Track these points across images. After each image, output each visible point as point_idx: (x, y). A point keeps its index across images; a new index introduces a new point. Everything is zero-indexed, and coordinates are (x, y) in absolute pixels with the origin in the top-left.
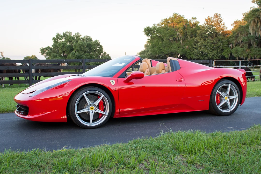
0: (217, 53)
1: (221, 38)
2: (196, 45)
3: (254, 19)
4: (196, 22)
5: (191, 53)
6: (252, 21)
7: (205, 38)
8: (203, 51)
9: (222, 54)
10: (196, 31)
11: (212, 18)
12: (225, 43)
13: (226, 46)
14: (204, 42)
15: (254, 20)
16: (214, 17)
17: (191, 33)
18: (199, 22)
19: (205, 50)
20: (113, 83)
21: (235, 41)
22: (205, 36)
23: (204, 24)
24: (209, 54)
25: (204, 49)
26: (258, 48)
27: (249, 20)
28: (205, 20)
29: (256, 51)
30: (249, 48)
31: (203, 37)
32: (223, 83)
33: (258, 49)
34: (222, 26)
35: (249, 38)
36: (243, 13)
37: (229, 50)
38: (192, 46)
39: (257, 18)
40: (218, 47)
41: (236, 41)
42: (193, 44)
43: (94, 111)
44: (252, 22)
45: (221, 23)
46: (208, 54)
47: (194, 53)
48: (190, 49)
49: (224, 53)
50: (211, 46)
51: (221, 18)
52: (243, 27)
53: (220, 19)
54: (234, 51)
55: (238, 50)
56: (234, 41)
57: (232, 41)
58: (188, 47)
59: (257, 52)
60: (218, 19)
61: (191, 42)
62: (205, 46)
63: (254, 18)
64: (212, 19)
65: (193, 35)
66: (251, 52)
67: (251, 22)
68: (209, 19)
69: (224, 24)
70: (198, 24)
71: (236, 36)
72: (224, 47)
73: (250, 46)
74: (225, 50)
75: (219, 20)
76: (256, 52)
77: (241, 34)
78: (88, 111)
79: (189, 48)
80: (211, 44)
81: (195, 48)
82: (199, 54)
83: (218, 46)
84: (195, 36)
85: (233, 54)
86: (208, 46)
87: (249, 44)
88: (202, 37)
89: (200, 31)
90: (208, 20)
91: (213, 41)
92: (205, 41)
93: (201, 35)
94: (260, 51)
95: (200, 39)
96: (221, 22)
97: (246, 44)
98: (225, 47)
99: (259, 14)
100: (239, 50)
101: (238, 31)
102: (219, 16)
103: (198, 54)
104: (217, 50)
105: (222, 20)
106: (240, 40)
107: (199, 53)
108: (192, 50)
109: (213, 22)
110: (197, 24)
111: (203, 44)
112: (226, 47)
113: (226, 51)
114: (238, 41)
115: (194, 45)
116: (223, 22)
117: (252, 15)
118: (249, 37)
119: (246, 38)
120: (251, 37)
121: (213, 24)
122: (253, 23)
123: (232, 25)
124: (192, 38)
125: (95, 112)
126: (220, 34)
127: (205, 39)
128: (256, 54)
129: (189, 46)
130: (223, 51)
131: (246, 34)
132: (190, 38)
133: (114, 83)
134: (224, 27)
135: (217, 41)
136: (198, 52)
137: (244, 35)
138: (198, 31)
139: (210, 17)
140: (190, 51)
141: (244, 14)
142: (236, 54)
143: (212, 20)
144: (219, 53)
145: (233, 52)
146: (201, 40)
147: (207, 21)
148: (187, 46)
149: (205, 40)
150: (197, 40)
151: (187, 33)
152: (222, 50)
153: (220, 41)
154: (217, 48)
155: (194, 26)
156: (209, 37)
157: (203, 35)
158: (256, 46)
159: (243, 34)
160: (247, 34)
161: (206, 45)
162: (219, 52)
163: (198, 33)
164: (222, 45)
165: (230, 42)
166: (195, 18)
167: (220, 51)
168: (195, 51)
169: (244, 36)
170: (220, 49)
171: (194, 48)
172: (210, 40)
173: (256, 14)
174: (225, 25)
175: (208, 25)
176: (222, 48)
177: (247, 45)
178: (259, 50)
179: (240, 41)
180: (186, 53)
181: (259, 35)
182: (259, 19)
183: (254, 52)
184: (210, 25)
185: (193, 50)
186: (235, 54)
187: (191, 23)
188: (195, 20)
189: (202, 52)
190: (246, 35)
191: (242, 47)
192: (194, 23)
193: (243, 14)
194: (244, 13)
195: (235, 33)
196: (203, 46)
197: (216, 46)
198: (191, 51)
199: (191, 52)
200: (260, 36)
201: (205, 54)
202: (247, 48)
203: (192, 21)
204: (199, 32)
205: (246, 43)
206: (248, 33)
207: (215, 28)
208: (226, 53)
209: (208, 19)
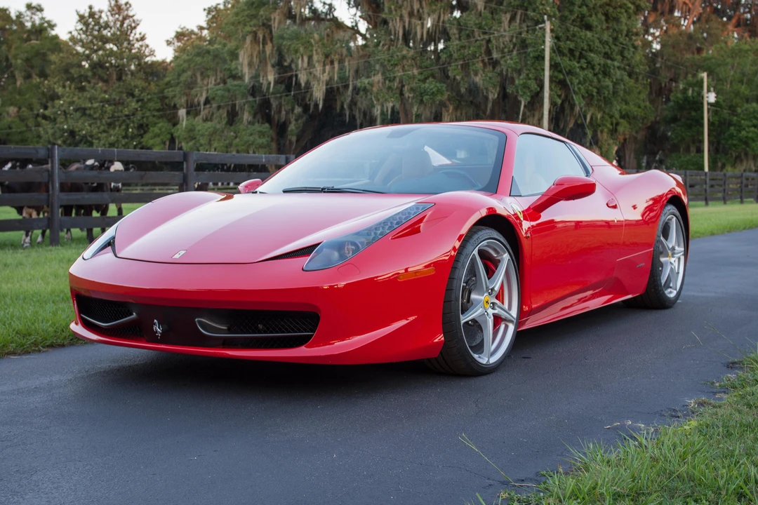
0: (125, 137)
1: (136, 87)
2: (46, 108)
3: (254, 29)
4: (43, 23)
5: (29, 135)
6: (247, 35)
7: (79, 82)
8: (77, 130)
9: (142, 140)
10: (44, 55)
11: (103, 15)
12: (151, 105)
13: (154, 116)
14: (79, 98)
15: (255, 34)
16: (109, 11)
17: (27, 60)
18: (53, 23)
19: (84, 127)
20: (520, 213)
21: (185, 98)
22: (81, 76)
23: (75, 34)
24: (99, 139)
25: (80, 122)
26: (257, 124)
27: (240, 31)
28: (77, 18)
29: (251, 135)
30: (231, 125)
31: (72, 79)
32: (668, 213)
33: (259, 129)
34: (137, 45)
35: (229, 91)
36: (206, 7)
37: (163, 129)
38: (32, 109)
39: (262, 28)
40: (129, 119)
41: (187, 101)
42: (35, 101)
43: (491, 311)
44: (249, 39)
45: (132, 35)
46: (96, 139)
47: (39, 137)
48: (22, 119)
49: (147, 137)
50: (104, 112)
51: (135, 18)
52: (208, 52)
53: (131, 19)
54: (183, 134)
55: (197, 129)
56: (180, 98)
57: (176, 99)
58: (18, 112)
59: (256, 137)
60: (125, 19)
61: (27, 96)
62: (83, 111)
63: (255, 26)
64: (100, 17)
65: (32, 67)
66: (236, 137)
67: (244, 38)
68: (92, 15)
69: (143, 39)
70: (49, 29)
71: (186, 81)
72: (147, 117)
73: (233, 116)
74: (151, 129)
75: (127, 22)
76: (251, 138)
77: (204, 76)
79: (19, 117)
80: (103, 106)
81: (45, 117)
82: (60, 138)
83: (127, 113)
84: (43, 75)
85: (180, 143)
86: (92, 112)
87: (230, 109)
88: (68, 80)
89: (61, 55)
90: (89, 20)
91: (110, 95)
92: (80, 95)
93: (66, 71)
94: (264, 136)
95: (64, 87)
96: (134, 31)
97: (221, 111)
98: (151, 119)
99: (270, 14)
100: (199, 128)
101: (195, 65)
102: (127, 10)
103: (56, 139)
104: (123, 127)
105: (138, 25)
106: (201, 95)
107: (62, 136)
108: (31, 123)
109: (105, 29)
110: (45, 29)
111: (73, 102)
112: (154, 119)
113: (156, 130)
114: (196, 100)
115: (38, 107)
116: (138, 30)
117: (247, 16)
118: (231, 87)
119: (220, 90)
120: (235, 88)
121: (107, 33)
122: (251, 41)
123: (168, 45)
124: (28, 81)
125: (493, 315)
126: (132, 73)
127: (79, 85)
128: (252, 144)
129: (20, 108)
130: (145, 132)
131: (221, 78)
132: (21, 78)
134: (144, 48)
135: (125, 95)
136: (55, 132)
137: (212, 80)
138: (53, 57)
139: (96, 9)
140: (24, 129)
141: (209, 11)
142: (191, 144)
143: (102, 21)
144: (133, 138)
145: (179, 137)
146: (67, 89)
147: (86, 24)
148: (12, 110)
149: (82, 89)
150: (50, 88)
151: (7, 59)
152: (143, 128)
153: (133, 95)
154: (124, 121)
155: (33, 37)
156: (93, 81)
157: (73, 71)
158: (250, 118)
159: (209, 77)
160: (222, 76)
161: (85, 109)
162: (132, 133)
163: (55, 63)
164: (141, 110)
165: (167, 101)
166: (39, 9)
167: (136, 132)
168: (47, 129)
169: (213, 82)
170: (133, 122)
171: (38, 115)
172: (97, 89)
173: (262, 16)
174: (147, 42)
175: (90, 38)
176: (141, 122)
177: (225, 115)
178: (260, 132)
179: (202, 100)
180: (8, 135)
181: (270, 83)
182: (268, 31)
183: (246, 138)
184: (95, 37)
185: (38, 125)
186: (188, 143)
187: (21, 24)
188: (38, 13)
189: (72, 133)
190: (218, 81)
191: (206, 120)
192: (34, 25)
193: (205, 10)
194: (209, 8)
195: (184, 71)
196: (76, 110)
197: (121, 112)
198: (27, 126)
199: (31, 130)
200: (272, 85)
201: (81, 141)
202: (224, 122)
203: (28, 18)
204: (57, 60)
205: (219, 107)
206: (224, 75)
207: (115, 48)
208: (155, 137)
209: (87, 15)
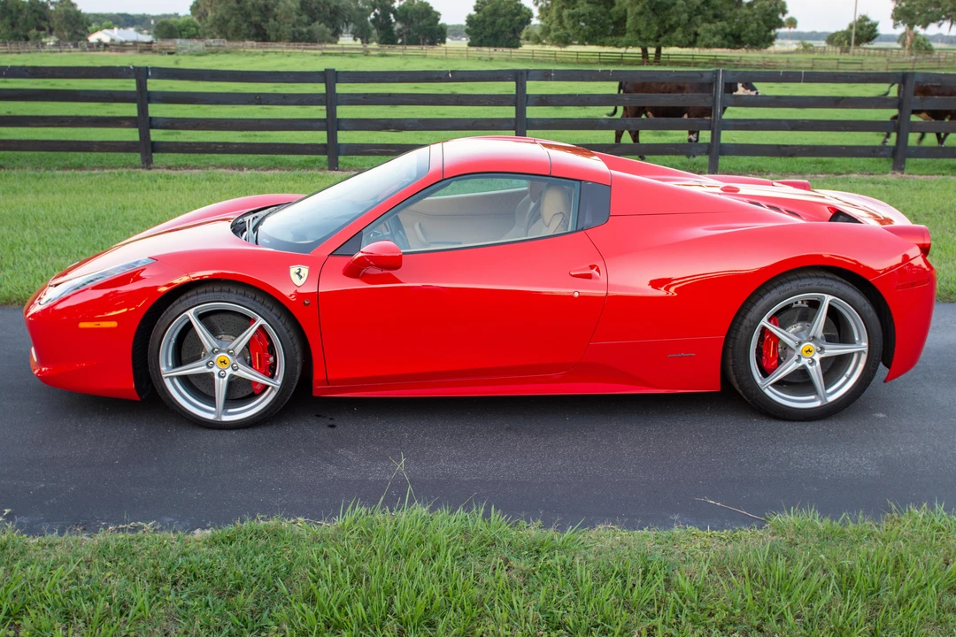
20: (301, 277)
32: (794, 289)
43: (229, 371)
78: (209, 370)
125: (232, 376)
133: (304, 280)
